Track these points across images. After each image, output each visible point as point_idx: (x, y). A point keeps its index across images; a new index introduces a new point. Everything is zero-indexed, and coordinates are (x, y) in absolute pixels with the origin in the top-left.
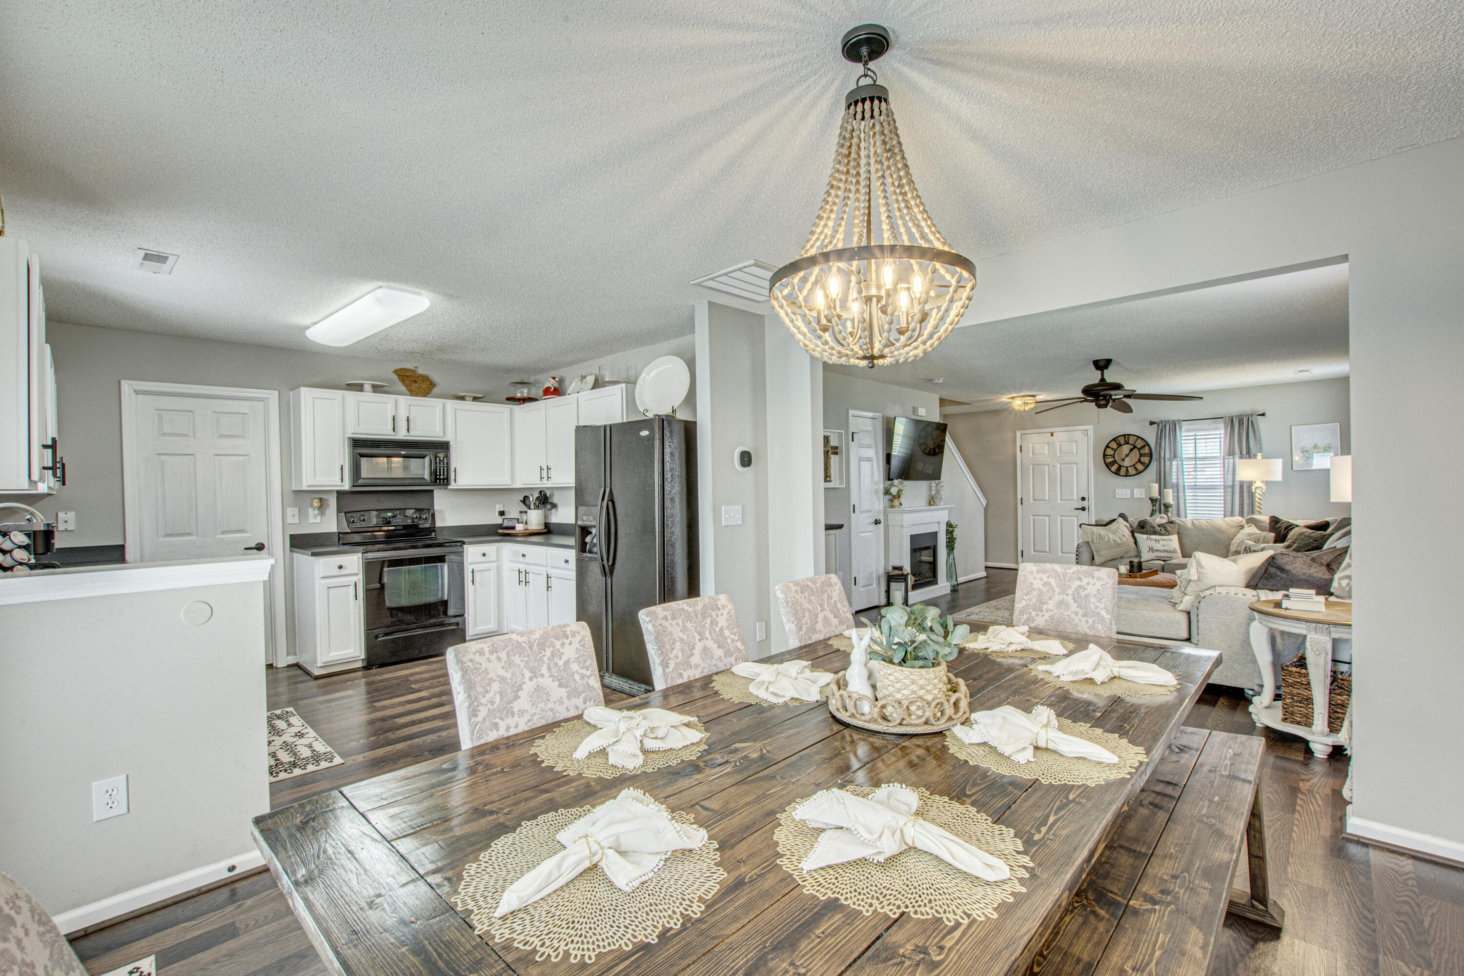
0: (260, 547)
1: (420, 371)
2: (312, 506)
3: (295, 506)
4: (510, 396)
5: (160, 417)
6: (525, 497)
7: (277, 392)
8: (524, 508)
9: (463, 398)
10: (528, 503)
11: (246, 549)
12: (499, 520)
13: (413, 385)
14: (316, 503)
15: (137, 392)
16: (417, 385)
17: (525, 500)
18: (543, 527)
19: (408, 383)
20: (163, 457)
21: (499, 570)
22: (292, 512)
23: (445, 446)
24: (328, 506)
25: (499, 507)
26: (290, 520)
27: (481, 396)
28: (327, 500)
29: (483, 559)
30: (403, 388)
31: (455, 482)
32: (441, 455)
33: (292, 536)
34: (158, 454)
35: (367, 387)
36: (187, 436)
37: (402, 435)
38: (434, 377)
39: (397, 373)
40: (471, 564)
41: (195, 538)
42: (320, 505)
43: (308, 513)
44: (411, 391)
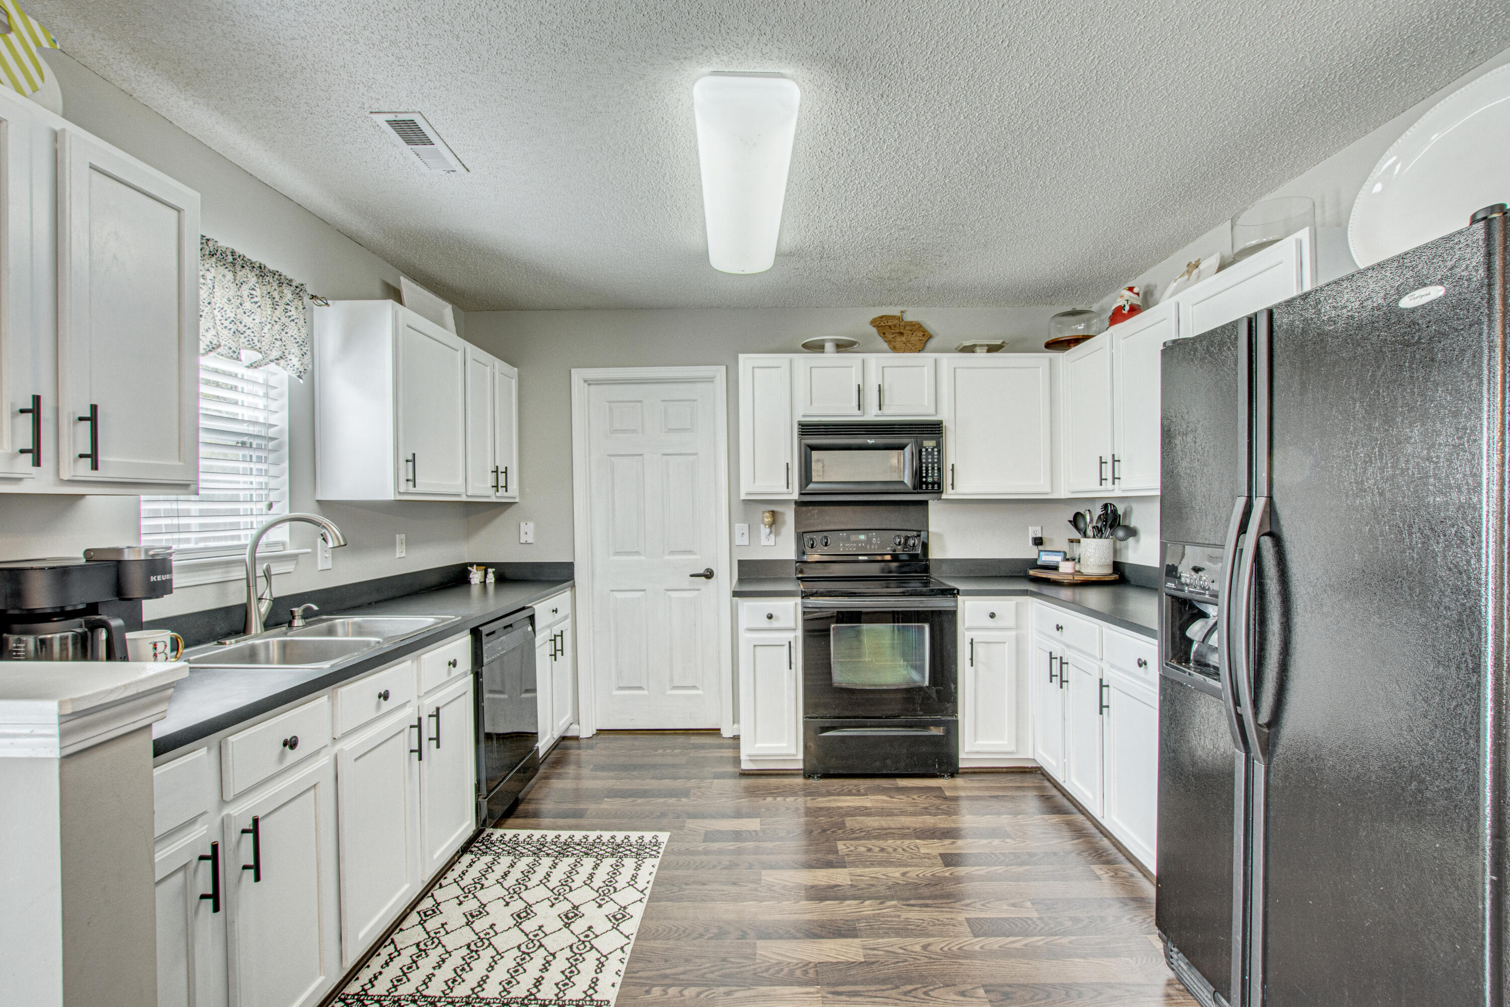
0: (709, 575)
1: (909, 317)
2: (763, 522)
3: (744, 522)
4: (1054, 336)
5: (611, 409)
6: (1077, 515)
7: (724, 368)
8: (1076, 535)
9: (970, 349)
10: (1082, 525)
11: (692, 576)
12: (1029, 552)
13: (899, 339)
14: (768, 519)
15: (588, 383)
16: (904, 339)
17: (1076, 520)
18: (1109, 570)
19: (890, 337)
20: (613, 459)
21: (1019, 641)
22: (740, 528)
23: (935, 429)
24: (784, 523)
25: (1034, 531)
26: (738, 541)
27: (1002, 343)
28: (782, 514)
29: (991, 623)
30: (885, 346)
31: (953, 489)
32: (929, 444)
33: (740, 562)
34: (610, 455)
35: (829, 346)
36: (634, 431)
37: (872, 415)
38: (930, 324)
39: (874, 323)
40: (969, 629)
41: (643, 558)
42: (775, 520)
43: (759, 531)
44: (895, 349)
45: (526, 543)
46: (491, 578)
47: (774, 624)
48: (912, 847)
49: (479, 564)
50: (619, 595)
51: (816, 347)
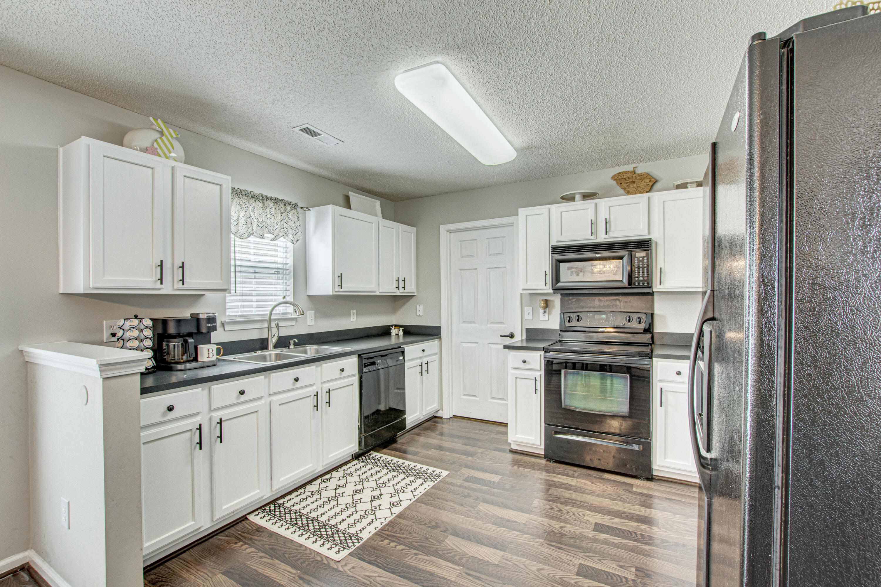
0: (511, 336)
1: (639, 171)
2: (540, 306)
3: (530, 306)
5: (461, 245)
9: (684, 186)
13: (631, 186)
14: (543, 304)
15: (449, 232)
16: (635, 185)
19: (625, 185)
20: (462, 271)
22: (528, 310)
23: (645, 245)
24: (554, 307)
26: (526, 318)
28: (553, 301)
29: (677, 378)
30: (622, 191)
31: (660, 284)
32: (640, 254)
33: (527, 330)
34: (460, 270)
35: (578, 197)
36: (473, 256)
37: (602, 238)
38: (657, 173)
39: (614, 178)
40: (661, 381)
41: (476, 325)
42: (547, 304)
43: (539, 311)
44: (628, 193)
45: (419, 316)
46: (401, 333)
47: (527, 366)
48: (581, 514)
49: (396, 326)
50: (464, 345)
51: (571, 198)
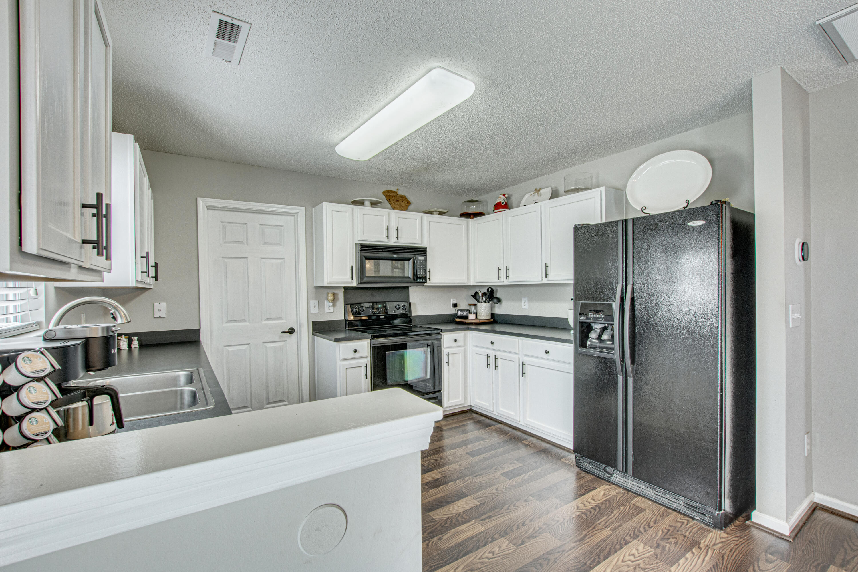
0: (291, 331)
1: (400, 193)
2: (327, 299)
3: (316, 299)
4: (465, 211)
5: (224, 228)
6: (477, 293)
7: (304, 208)
8: (475, 302)
9: (431, 213)
10: (478, 298)
11: (282, 333)
12: (452, 311)
13: (396, 203)
14: (331, 297)
15: (209, 208)
16: (399, 203)
17: (475, 296)
18: (489, 317)
19: (392, 202)
20: (226, 260)
21: (465, 352)
22: (314, 303)
23: (422, 251)
24: (338, 299)
25: (452, 301)
26: (313, 310)
27: (446, 211)
28: (337, 294)
29: (455, 344)
30: (389, 206)
31: (430, 280)
32: (421, 258)
33: (314, 323)
34: (223, 257)
35: (367, 203)
36: (242, 243)
38: (410, 198)
39: (384, 193)
40: (446, 348)
41: (247, 324)
42: (334, 296)
43: (324, 303)
44: (394, 208)
45: (159, 317)
46: (136, 345)
47: (357, 355)
50: (230, 349)
51: (360, 203)
